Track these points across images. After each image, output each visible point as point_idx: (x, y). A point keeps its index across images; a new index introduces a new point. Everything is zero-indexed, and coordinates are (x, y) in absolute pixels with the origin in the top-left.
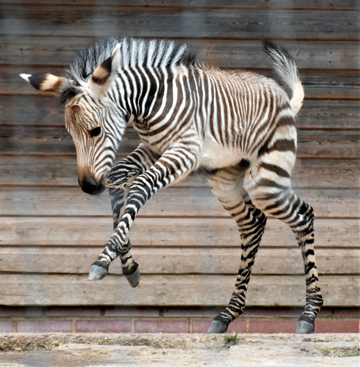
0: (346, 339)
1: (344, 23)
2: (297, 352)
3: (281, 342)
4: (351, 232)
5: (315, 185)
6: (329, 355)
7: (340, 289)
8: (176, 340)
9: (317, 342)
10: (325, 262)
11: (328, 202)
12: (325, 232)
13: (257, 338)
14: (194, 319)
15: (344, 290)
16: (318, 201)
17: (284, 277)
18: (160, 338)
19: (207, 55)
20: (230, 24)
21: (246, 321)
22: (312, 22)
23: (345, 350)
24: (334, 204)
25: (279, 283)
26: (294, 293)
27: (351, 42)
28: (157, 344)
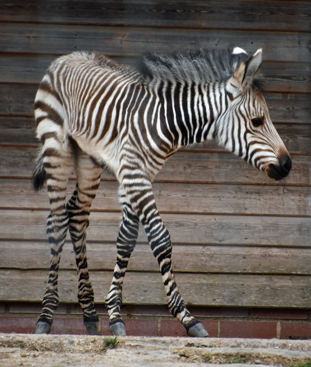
0: (231, 345)
1: (266, 12)
2: (174, 358)
3: (163, 346)
4: (269, 230)
5: (233, 181)
6: (210, 361)
7: (257, 289)
8: (53, 342)
9: (200, 347)
10: (242, 260)
11: (245, 198)
12: (242, 229)
13: (137, 342)
14: (103, 317)
15: (261, 290)
16: (236, 196)
17: (198, 275)
18: (36, 340)
19: (121, 42)
20: (147, 11)
21: (157, 320)
22: (232, 11)
23: (227, 356)
24: (252, 200)
25: (192, 282)
26: (208, 292)
27: (273, 33)
28: (32, 345)
